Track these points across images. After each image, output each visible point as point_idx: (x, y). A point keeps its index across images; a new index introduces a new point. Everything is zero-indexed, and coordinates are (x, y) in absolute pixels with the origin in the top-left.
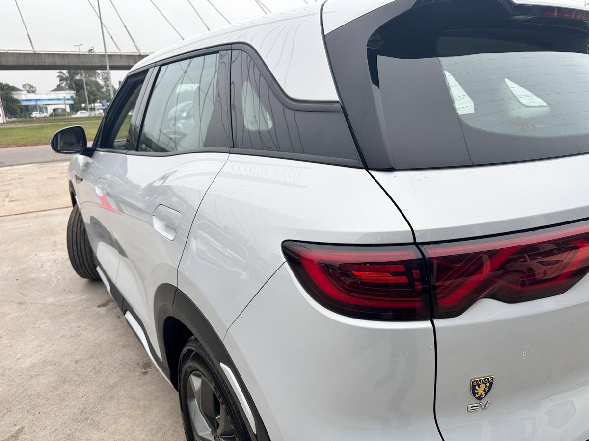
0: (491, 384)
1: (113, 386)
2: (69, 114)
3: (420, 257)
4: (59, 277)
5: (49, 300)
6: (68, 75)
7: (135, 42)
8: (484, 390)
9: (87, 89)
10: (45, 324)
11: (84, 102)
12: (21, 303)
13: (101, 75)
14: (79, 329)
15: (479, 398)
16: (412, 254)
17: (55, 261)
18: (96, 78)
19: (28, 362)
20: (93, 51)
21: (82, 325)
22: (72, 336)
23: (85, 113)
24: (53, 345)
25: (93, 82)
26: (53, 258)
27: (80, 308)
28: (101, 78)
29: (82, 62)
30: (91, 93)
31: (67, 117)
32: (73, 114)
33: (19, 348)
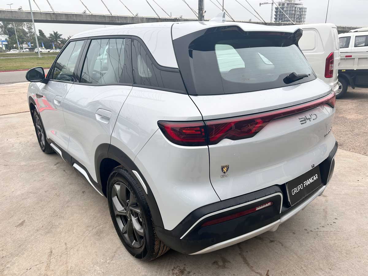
0: (228, 167)
1: (68, 201)
2: (4, 51)
3: (204, 125)
4: (25, 152)
5: (22, 163)
6: (2, 25)
7: (51, 4)
8: (226, 170)
9: (17, 34)
10: (23, 175)
11: (16, 43)
12: (6, 165)
13: (26, 25)
14: (43, 177)
15: (224, 173)
16: (202, 124)
17: (20, 143)
18: (22, 27)
19: (19, 193)
20: (21, 9)
21: (45, 175)
22: (40, 180)
23: (16, 50)
24: (31, 184)
25: (20, 29)
26: (18, 141)
27: (41, 167)
28: (26, 27)
29: (14, 16)
30: (20, 37)
31: (3, 53)
32: (7, 51)
33: (12, 186)
